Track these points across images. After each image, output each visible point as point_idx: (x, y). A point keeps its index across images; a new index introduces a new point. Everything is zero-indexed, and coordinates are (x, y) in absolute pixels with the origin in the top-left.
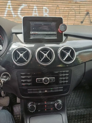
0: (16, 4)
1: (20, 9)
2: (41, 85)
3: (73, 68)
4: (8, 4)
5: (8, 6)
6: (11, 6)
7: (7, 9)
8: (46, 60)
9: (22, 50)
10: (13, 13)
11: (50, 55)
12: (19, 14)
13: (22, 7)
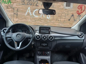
0: (32, 9)
1: (34, 11)
2: (43, 46)
3: (52, 42)
4: (28, 9)
5: (28, 10)
6: (30, 10)
7: (28, 11)
8: (45, 39)
9: (38, 36)
10: (30, 13)
11: (46, 37)
12: (33, 14)
13: (36, 10)
